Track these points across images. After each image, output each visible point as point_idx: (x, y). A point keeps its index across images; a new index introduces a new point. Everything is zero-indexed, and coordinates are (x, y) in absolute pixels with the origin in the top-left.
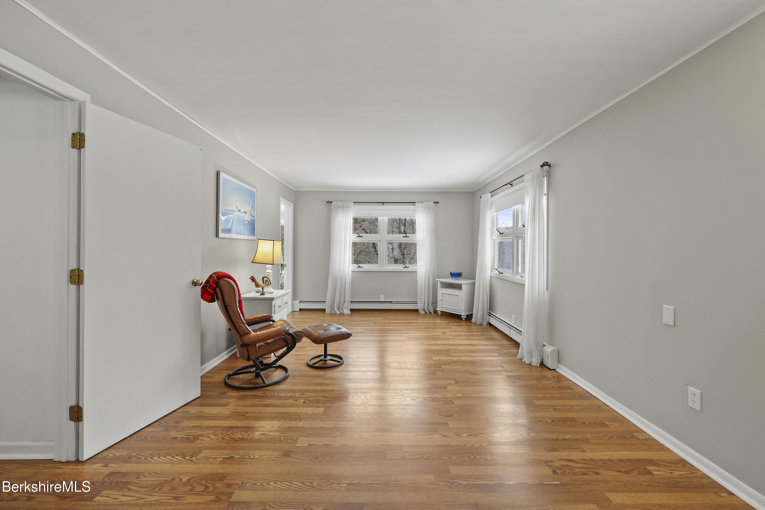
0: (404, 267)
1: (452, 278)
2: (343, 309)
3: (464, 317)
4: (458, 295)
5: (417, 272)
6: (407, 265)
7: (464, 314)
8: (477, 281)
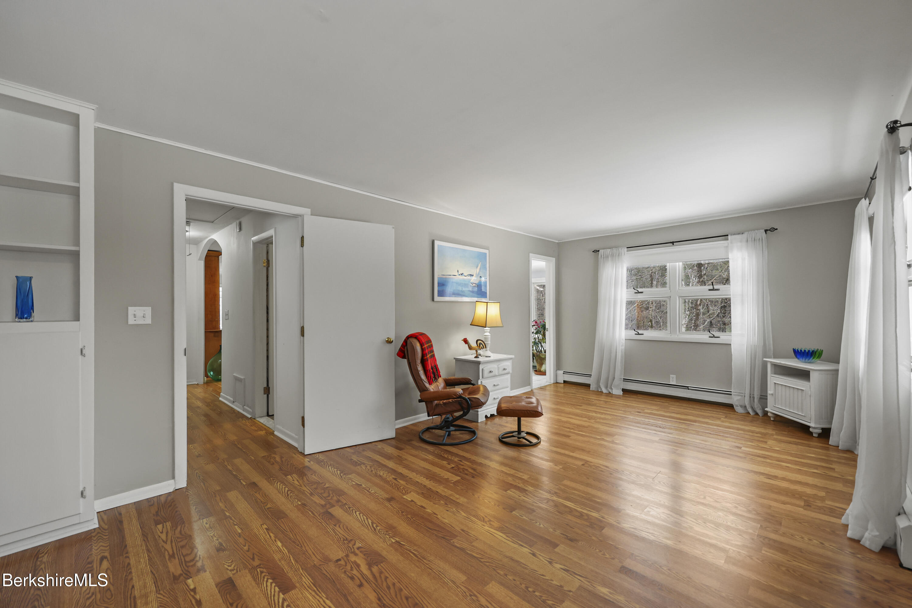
0: (710, 337)
1: (797, 359)
2: (612, 387)
3: (816, 431)
4: (804, 390)
5: (731, 344)
6: (716, 334)
7: (814, 425)
8: (841, 367)
